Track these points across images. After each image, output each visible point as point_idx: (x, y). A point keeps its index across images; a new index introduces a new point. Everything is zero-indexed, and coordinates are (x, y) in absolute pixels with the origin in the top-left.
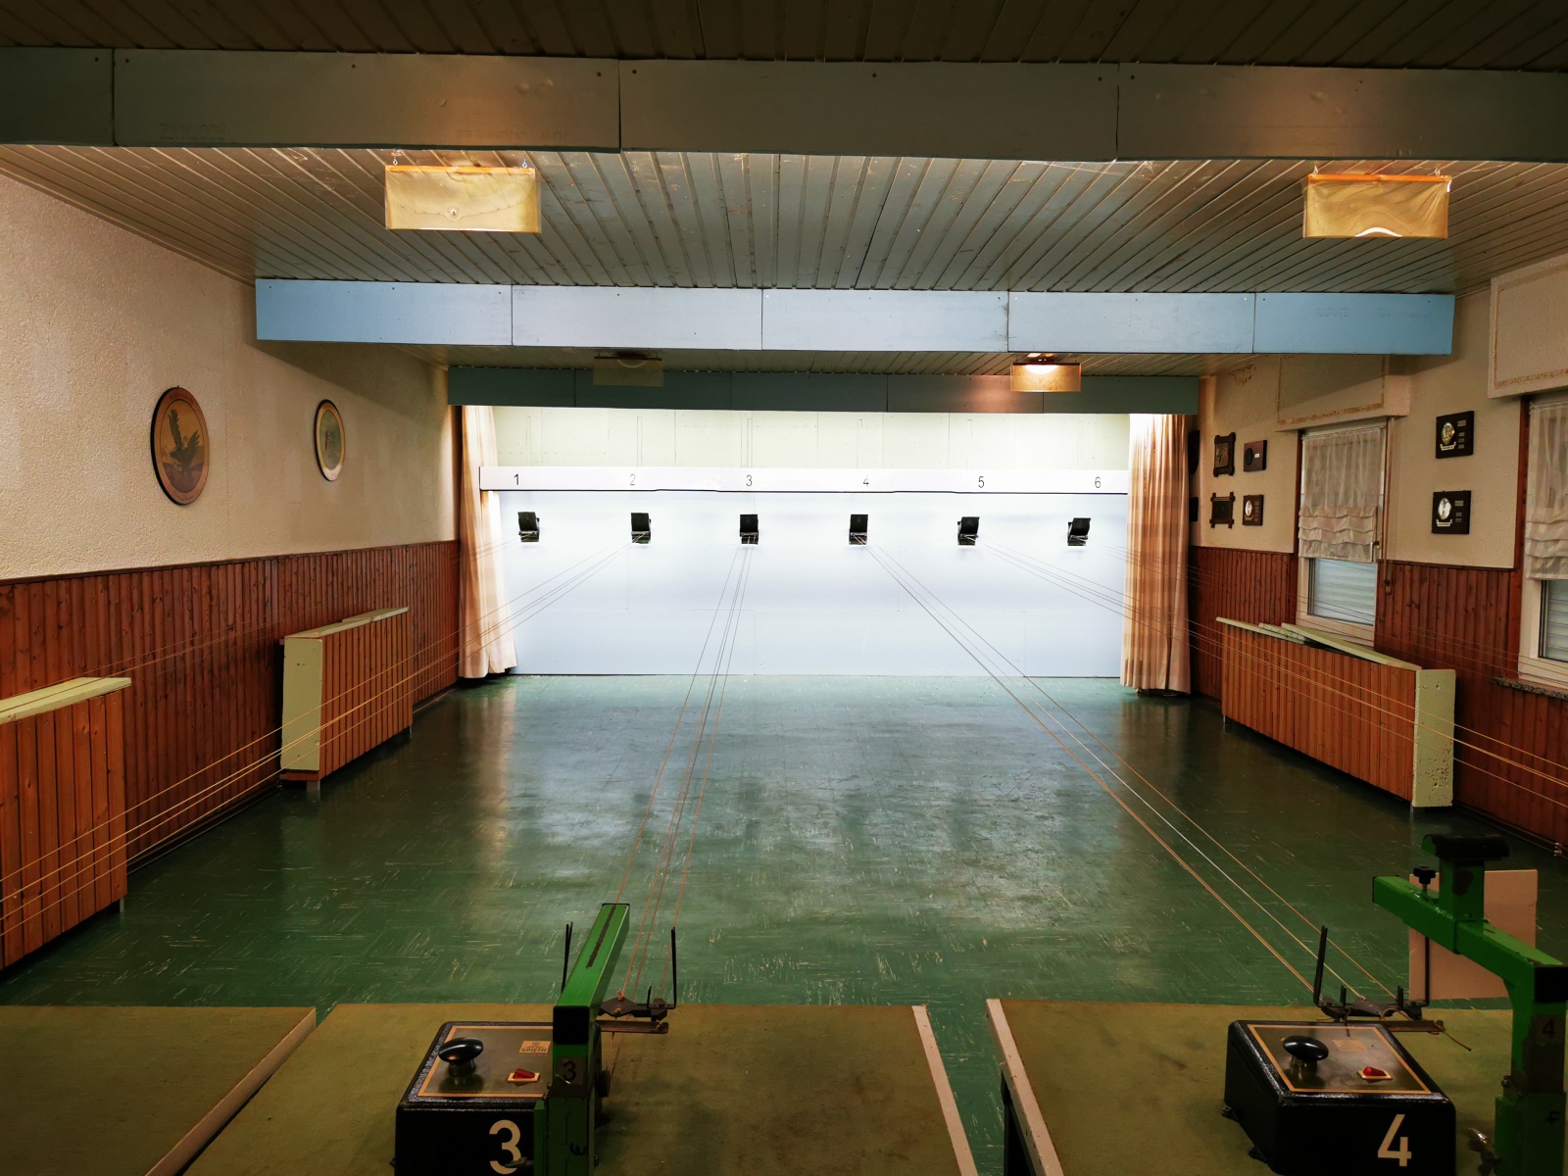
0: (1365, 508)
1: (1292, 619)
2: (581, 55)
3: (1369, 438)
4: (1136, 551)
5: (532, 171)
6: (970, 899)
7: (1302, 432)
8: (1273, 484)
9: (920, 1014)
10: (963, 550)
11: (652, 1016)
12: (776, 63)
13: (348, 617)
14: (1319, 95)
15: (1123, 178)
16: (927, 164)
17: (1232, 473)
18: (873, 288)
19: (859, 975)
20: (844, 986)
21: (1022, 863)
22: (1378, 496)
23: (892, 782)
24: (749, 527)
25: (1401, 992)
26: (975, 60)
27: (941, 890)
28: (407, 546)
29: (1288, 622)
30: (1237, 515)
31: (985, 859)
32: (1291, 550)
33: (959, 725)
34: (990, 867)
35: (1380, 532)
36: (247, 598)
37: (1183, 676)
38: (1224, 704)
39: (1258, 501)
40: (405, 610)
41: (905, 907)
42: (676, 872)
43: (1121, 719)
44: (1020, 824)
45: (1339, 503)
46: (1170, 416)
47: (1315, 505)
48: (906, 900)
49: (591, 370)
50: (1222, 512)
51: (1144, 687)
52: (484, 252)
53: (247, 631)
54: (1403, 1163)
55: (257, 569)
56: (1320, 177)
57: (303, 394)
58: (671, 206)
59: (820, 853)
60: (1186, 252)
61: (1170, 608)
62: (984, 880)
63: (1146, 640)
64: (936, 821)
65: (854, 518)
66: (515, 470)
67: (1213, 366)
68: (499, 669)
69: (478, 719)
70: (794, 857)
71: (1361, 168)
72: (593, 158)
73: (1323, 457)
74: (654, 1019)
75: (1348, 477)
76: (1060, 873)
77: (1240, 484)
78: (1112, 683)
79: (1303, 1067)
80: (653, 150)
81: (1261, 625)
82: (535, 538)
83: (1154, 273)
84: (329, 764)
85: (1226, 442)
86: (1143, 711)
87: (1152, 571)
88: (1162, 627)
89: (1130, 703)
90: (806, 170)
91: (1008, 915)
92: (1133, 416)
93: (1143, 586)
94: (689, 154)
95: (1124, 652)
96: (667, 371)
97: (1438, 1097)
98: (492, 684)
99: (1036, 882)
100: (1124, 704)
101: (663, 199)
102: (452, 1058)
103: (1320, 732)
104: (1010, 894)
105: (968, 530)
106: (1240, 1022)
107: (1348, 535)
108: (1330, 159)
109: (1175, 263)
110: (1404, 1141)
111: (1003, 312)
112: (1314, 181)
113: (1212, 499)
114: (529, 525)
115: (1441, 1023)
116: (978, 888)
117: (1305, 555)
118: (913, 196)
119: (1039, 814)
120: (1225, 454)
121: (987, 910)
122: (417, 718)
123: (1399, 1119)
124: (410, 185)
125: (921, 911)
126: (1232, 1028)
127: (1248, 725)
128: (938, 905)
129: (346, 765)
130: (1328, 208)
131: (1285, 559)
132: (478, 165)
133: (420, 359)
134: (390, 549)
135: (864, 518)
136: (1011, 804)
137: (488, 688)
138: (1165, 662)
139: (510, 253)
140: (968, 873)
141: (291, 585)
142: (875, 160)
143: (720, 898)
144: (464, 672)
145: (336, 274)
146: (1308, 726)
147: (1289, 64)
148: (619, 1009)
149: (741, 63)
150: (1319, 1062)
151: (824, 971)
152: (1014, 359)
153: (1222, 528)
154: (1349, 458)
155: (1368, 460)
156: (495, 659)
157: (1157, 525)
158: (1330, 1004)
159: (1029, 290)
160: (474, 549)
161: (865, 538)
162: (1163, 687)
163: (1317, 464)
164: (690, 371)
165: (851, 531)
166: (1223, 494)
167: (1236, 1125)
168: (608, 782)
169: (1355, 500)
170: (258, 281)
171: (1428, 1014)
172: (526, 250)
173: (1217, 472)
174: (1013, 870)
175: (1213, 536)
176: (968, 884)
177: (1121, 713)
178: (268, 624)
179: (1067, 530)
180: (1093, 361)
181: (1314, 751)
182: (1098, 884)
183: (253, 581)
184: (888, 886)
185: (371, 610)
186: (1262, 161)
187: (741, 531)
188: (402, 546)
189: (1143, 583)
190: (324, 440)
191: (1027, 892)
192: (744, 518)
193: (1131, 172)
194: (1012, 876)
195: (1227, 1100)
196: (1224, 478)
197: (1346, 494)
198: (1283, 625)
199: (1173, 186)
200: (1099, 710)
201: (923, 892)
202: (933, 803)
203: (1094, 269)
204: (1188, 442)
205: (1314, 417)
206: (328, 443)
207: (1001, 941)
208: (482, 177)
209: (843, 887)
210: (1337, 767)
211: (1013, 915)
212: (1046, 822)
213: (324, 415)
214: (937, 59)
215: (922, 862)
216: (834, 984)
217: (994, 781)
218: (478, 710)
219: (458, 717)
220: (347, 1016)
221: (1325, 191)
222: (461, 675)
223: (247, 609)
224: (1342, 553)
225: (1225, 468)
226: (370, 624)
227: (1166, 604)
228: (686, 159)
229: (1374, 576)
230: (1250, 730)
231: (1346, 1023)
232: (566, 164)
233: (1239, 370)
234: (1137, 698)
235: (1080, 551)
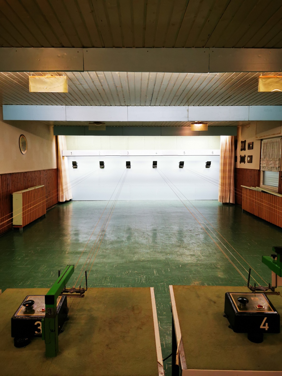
0: (276, 158)
1: (259, 186)
2: (74, 47)
3: (277, 141)
4: (222, 169)
5: (65, 77)
6: (178, 255)
7: (262, 140)
8: (254, 152)
9: (152, 289)
10: (180, 169)
11: (81, 293)
12: (123, 48)
13: (29, 187)
14: (260, 55)
15: (214, 78)
16: (164, 74)
17: (245, 150)
18: (155, 105)
19: (150, 275)
20: (146, 277)
21: (191, 246)
22: (280, 155)
23: (161, 226)
24: (128, 164)
25: (270, 284)
26: (173, 47)
27: (171, 253)
28: (44, 170)
29: (258, 186)
30: (246, 160)
31: (182, 245)
32: (259, 169)
33: (179, 212)
34: (183, 247)
35: (280, 164)
36: (3, 184)
37: (233, 199)
38: (242, 206)
39: (251, 157)
40: (44, 186)
41: (162, 257)
42: (107, 249)
43: (218, 210)
44: (191, 236)
45: (270, 157)
46: (230, 136)
47: (264, 158)
48: (162, 256)
49: (88, 126)
50: (243, 159)
51: (224, 202)
52: (57, 97)
53: (3, 191)
54: (266, 329)
55: (5, 176)
56: (263, 77)
57: (16, 133)
58: (102, 85)
59: (143, 244)
60: (231, 96)
61: (230, 183)
62: (181, 250)
63: (224, 190)
64: (171, 236)
65: (154, 162)
66: (71, 151)
67: (241, 124)
68: (68, 199)
69: (63, 212)
70: (136, 245)
71: (272, 74)
72: (81, 73)
73: (267, 146)
74: (81, 294)
75: (272, 151)
76: (200, 249)
77: (247, 153)
78: (216, 201)
79: (242, 305)
80: (95, 71)
81: (251, 187)
82: (76, 168)
83: (224, 101)
84: (25, 224)
85: (244, 143)
86: (224, 208)
87: (226, 174)
88: (228, 187)
89: (220, 206)
90: (134, 76)
91: (187, 259)
92: (221, 136)
93: (223, 178)
94: (104, 72)
95: (219, 194)
96: (107, 126)
97: (276, 312)
98: (67, 203)
99: (194, 251)
100: (219, 206)
101: (100, 84)
102: (27, 305)
103: (265, 213)
104: (187, 254)
105: (182, 164)
106: (228, 292)
107: (272, 165)
108: (265, 72)
109: (229, 98)
110: (267, 324)
111: (187, 111)
112: (261, 78)
113: (240, 157)
114: (75, 164)
115: (279, 292)
116: (180, 252)
117: (262, 170)
118: (162, 82)
119: (196, 234)
120: (243, 145)
121: (182, 258)
122: (47, 212)
123: (265, 318)
124: (36, 81)
125: (166, 258)
126: (226, 294)
127: (248, 211)
128: (170, 257)
129: (29, 224)
130: (265, 85)
131: (257, 171)
132: (52, 76)
133: (46, 125)
134: (40, 171)
135: (156, 162)
136: (190, 231)
137: (66, 204)
138: (229, 196)
139: (64, 98)
140: (178, 249)
141: (14, 180)
142: (151, 73)
143: (117, 255)
144: (60, 200)
145: (22, 103)
146: (262, 212)
147: (253, 48)
148: (72, 291)
149: (114, 48)
150: (246, 304)
151: (141, 274)
152: (191, 123)
153: (242, 163)
154: (273, 146)
155: (277, 146)
156: (67, 197)
157: (227, 163)
158: (252, 288)
159: (193, 106)
160: (61, 170)
161: (156, 167)
162: (228, 202)
163: (265, 148)
164: (113, 126)
165: (153, 165)
166: (243, 155)
167: (226, 319)
168: (93, 227)
169: (274, 157)
170: (3, 106)
171: (276, 290)
172: (68, 97)
173: (241, 150)
174: (189, 248)
175: (240, 166)
176: (178, 251)
177: (218, 208)
178: (9, 190)
179: (205, 164)
180: (211, 123)
181: (263, 218)
182: (209, 251)
183: (4, 179)
184: (158, 252)
185: (35, 186)
186: (248, 73)
187: (126, 165)
188: (43, 170)
189: (223, 177)
190: (22, 144)
191: (192, 253)
192: (127, 162)
193: (215, 76)
194: (189, 249)
195: (225, 312)
196: (243, 151)
197: (272, 155)
198: (257, 187)
199: (226, 79)
200: (213, 208)
201: (167, 254)
202: (171, 231)
203: (209, 100)
204: (235, 143)
205: (264, 136)
206: (23, 145)
207: (184, 265)
208: (53, 78)
209: (147, 253)
210: (269, 221)
211: (188, 259)
212: (198, 236)
213: (22, 138)
214: (163, 47)
215: (167, 246)
216: (143, 277)
217: (186, 226)
218: (63, 210)
219: (58, 211)
220: (9, 291)
221: (264, 80)
222: (59, 201)
223: (3, 186)
224: (271, 169)
225: (243, 149)
226: (34, 189)
227: (229, 182)
228: (104, 73)
229: (278, 175)
230: (249, 212)
231: (255, 293)
232: (74, 75)
233: (247, 125)
234: (222, 205)
235: (209, 169)
